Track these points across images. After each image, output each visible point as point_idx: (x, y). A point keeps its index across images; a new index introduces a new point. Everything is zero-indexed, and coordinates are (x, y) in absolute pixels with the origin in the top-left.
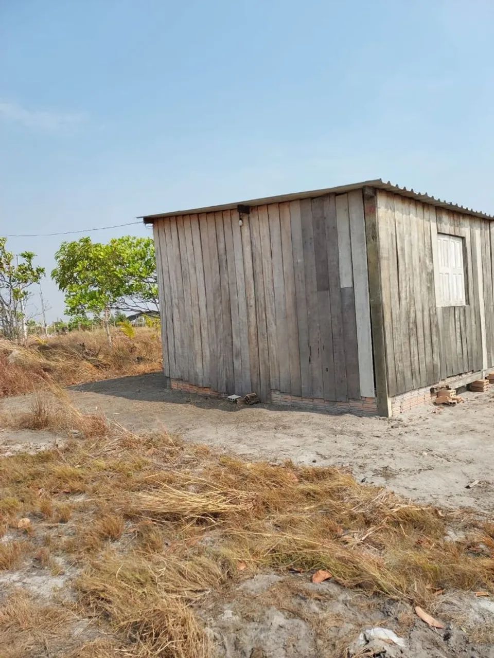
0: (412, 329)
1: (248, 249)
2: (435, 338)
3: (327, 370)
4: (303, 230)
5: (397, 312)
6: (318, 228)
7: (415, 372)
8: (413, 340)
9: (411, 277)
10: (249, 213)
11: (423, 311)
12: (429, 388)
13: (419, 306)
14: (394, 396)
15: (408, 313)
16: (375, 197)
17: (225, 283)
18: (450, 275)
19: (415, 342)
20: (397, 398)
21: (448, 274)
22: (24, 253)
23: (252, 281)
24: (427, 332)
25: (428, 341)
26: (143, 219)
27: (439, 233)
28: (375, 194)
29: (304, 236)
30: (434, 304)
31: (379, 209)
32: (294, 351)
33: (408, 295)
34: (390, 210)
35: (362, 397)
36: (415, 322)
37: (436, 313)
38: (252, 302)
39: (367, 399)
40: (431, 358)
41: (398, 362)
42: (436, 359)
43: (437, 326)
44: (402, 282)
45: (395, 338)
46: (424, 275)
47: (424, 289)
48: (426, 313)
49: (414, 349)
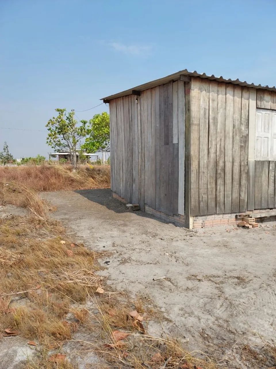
0: (220, 174)
1: (139, 118)
2: (244, 182)
3: (166, 195)
4: (160, 106)
5: (205, 161)
6: (165, 104)
7: (220, 203)
8: (220, 181)
9: (223, 139)
10: (140, 95)
11: (233, 162)
12: (235, 215)
13: (229, 159)
14: (197, 216)
15: (216, 163)
16: (190, 82)
17: (131, 138)
18: (270, 139)
19: (222, 183)
20: (200, 218)
21: (268, 138)
22: (82, 120)
23: (140, 138)
24: (236, 177)
25: (236, 183)
26: (103, 100)
27: (257, 108)
28: (190, 80)
29: (160, 110)
30: (246, 158)
31: (192, 91)
32: (154, 182)
33: (218, 150)
34: (204, 92)
35: (179, 214)
36: (224, 170)
37: (247, 165)
38: (140, 150)
39: (181, 216)
40: (238, 195)
41: (203, 195)
42: (244, 196)
43: (248, 173)
44: (211, 142)
45: (201, 179)
46: (238, 138)
47: (237, 147)
48: (237, 164)
49: (220, 187)
